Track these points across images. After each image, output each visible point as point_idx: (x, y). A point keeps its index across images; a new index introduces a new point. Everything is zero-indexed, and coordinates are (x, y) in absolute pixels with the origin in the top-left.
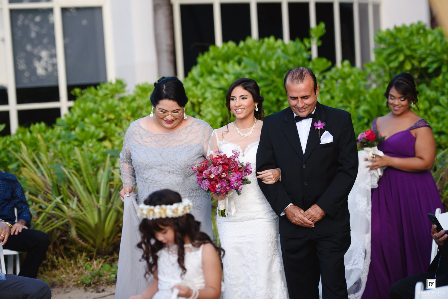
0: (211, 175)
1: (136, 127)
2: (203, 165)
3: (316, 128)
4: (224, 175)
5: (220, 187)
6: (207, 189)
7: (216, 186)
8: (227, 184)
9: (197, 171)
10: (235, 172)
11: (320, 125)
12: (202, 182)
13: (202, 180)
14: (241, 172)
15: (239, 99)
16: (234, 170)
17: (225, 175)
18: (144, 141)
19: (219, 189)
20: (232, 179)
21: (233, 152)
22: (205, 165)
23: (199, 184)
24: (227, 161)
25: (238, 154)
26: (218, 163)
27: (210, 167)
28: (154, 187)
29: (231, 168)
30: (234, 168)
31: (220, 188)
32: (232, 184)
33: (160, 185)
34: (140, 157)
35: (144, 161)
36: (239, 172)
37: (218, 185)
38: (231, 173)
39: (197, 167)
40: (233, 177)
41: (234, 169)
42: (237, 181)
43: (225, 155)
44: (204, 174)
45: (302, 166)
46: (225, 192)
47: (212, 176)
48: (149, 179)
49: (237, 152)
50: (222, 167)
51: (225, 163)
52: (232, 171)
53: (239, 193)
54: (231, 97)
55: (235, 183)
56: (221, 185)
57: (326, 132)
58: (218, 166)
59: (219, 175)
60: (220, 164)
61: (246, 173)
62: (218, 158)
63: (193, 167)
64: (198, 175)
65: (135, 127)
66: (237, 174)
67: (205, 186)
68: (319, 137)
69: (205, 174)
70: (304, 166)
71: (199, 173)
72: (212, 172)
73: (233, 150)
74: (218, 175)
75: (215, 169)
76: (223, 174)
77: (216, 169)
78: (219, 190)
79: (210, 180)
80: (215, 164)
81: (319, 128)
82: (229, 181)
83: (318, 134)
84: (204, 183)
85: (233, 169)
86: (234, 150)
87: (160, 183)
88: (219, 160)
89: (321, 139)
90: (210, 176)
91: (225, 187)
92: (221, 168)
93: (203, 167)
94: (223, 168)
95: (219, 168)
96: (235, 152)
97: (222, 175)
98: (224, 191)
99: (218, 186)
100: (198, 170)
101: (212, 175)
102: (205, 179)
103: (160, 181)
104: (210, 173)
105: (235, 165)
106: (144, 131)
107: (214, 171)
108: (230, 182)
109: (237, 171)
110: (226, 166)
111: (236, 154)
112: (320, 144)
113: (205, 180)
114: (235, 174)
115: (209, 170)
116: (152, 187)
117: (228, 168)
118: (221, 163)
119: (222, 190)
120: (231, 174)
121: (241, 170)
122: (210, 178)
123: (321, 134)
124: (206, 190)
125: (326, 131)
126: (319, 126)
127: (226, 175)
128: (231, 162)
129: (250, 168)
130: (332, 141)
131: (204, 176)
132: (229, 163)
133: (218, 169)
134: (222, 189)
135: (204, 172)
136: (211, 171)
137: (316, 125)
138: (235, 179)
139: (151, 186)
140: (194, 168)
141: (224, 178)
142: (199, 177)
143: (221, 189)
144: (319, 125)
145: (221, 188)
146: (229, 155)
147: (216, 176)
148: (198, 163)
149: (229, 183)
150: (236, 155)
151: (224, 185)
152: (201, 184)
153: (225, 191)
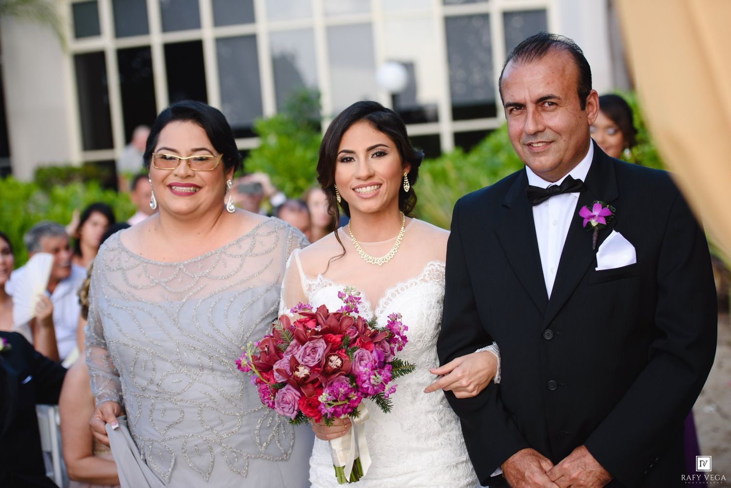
0: (298, 370)
1: (113, 250)
2: (266, 349)
3: (585, 222)
4: (335, 361)
5: (330, 397)
6: (295, 412)
7: (320, 399)
8: (350, 386)
9: (254, 369)
10: (364, 346)
11: (596, 216)
12: (274, 396)
13: (276, 390)
14: (380, 343)
15: (366, 157)
16: (360, 341)
17: (339, 362)
18: (131, 286)
19: (330, 404)
20: (361, 368)
21: (341, 295)
22: (272, 349)
23: (269, 406)
24: (333, 322)
25: (356, 298)
26: (310, 331)
27: (289, 349)
28: (165, 410)
29: (351, 338)
30: (357, 337)
31: (331, 402)
32: (365, 381)
33: (182, 403)
34: (120, 330)
35: (132, 340)
36: (375, 343)
37: (324, 394)
38: (354, 350)
39: (251, 359)
40: (363, 363)
41: (358, 340)
42: (376, 372)
43: (324, 306)
44: (276, 374)
45: (542, 335)
46: (349, 410)
47: (302, 372)
48: (149, 390)
49: (353, 293)
50: (323, 341)
51: (330, 326)
52: (356, 345)
53: (385, 406)
54: (341, 155)
55: (373, 377)
56: (332, 391)
57: (614, 234)
58: (311, 339)
59: (320, 367)
60: (317, 333)
61: (393, 345)
62: (306, 321)
63: (240, 361)
64: (259, 382)
65: (110, 250)
66: (372, 352)
67: (287, 406)
68: (594, 248)
69: (278, 370)
70: (548, 335)
71: (260, 372)
72: (300, 361)
73: (339, 292)
74: (318, 365)
75: (305, 352)
76: (333, 358)
77: (308, 351)
78: (329, 409)
79: (299, 384)
80: (302, 337)
81: (594, 223)
82: (354, 377)
83: (592, 241)
84: (283, 397)
85: (355, 340)
86: (342, 291)
87: (180, 397)
88: (311, 324)
89: (598, 254)
90: (296, 373)
91: (346, 396)
92: (321, 344)
93: (268, 353)
94: (327, 342)
95: (317, 345)
96: (347, 296)
97: (330, 363)
98: (346, 407)
99: (323, 398)
100: (257, 367)
101: (301, 369)
102: (283, 385)
103: (178, 394)
104: (295, 365)
105: (358, 329)
106: (132, 259)
107: (304, 357)
108: (356, 377)
109: (369, 343)
110: (334, 337)
111: (351, 299)
112: (597, 269)
113: (284, 390)
114: (366, 353)
115: (289, 357)
116: (160, 410)
117: (342, 341)
118: (319, 329)
119: (338, 406)
120: (355, 353)
121: (378, 340)
122: (296, 377)
123: (600, 241)
124: (293, 416)
125: (614, 231)
126: (593, 217)
127: (342, 360)
128: (346, 323)
129: (402, 328)
130: (633, 261)
131: (280, 379)
132: (341, 325)
133: (314, 350)
134: (340, 403)
135: (275, 367)
136: (293, 358)
137: (584, 213)
138: (369, 365)
139: (158, 406)
140: (244, 362)
141: (338, 369)
142: (263, 386)
143: (335, 404)
144: (596, 213)
145: (336, 401)
146: (335, 306)
147: (312, 369)
148: (252, 346)
149: (356, 382)
150: (352, 303)
151: (342, 390)
152: (273, 403)
153: (349, 407)
